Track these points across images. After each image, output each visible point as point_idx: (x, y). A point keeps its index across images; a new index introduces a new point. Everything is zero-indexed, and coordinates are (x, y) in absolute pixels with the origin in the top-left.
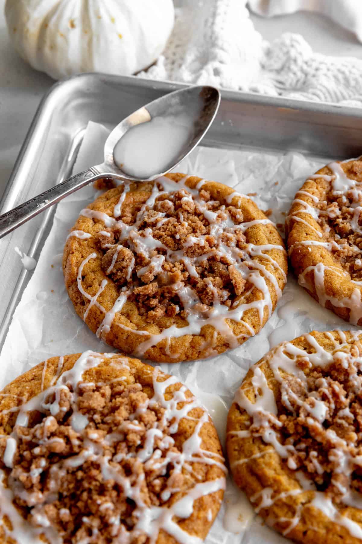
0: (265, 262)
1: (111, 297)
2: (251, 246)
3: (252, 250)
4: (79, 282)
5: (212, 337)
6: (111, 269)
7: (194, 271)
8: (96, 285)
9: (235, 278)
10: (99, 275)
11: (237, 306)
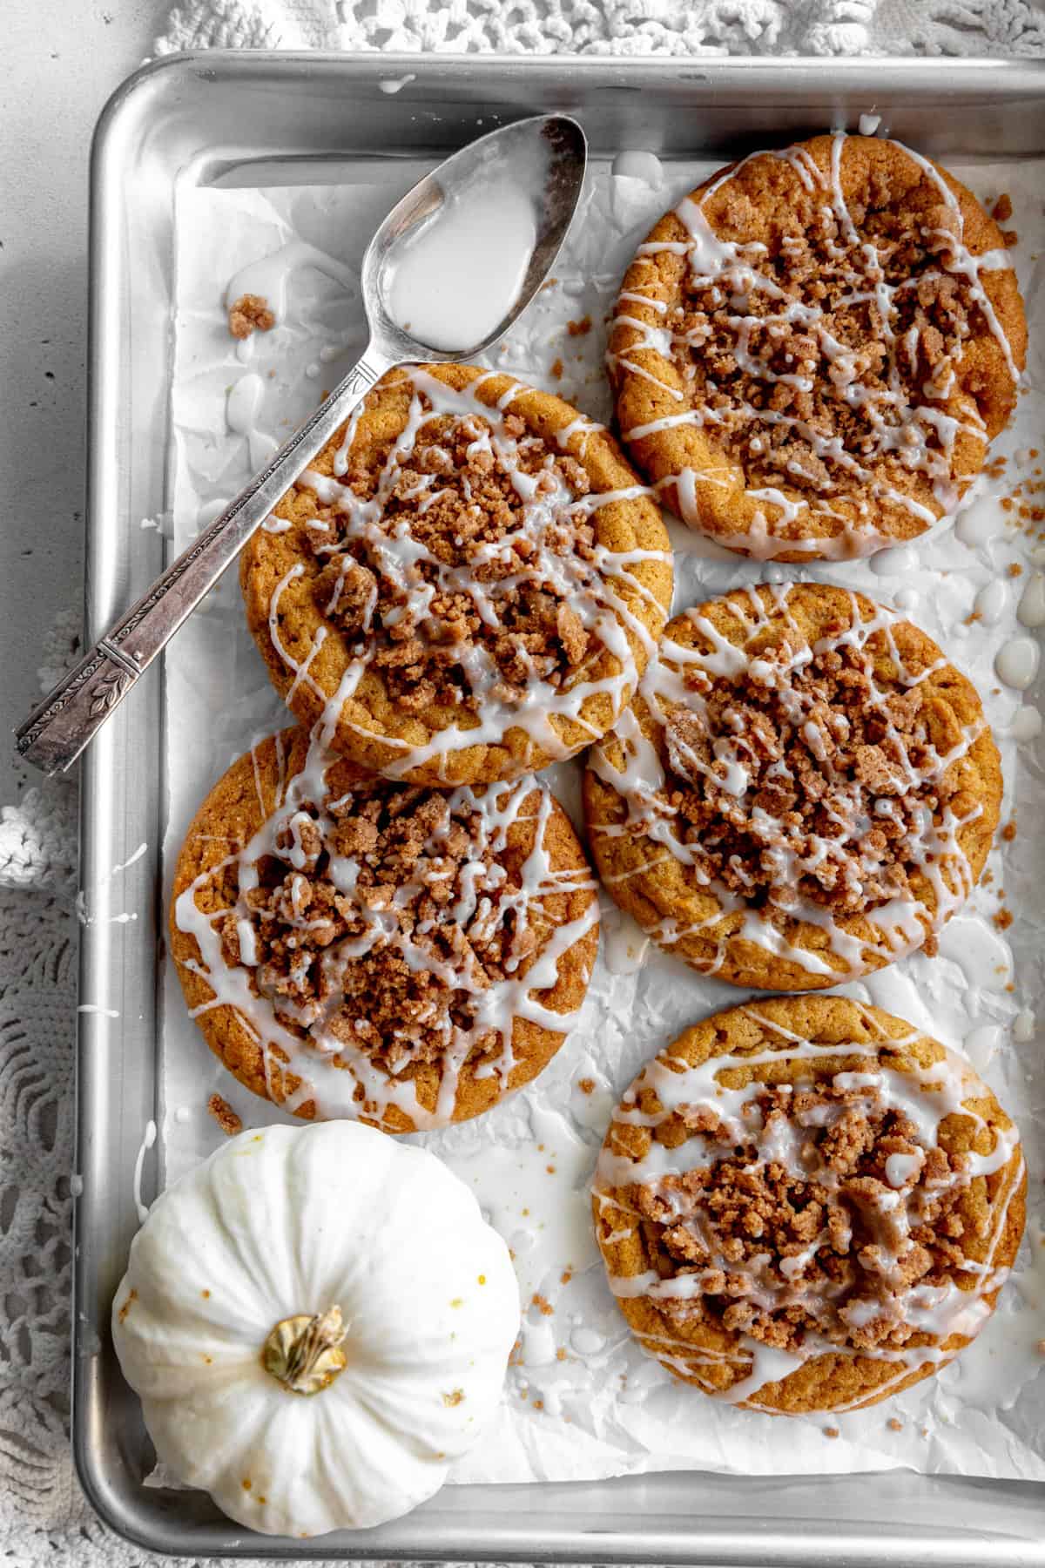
0: (628, 594)
1: (335, 666)
2: (602, 554)
3: (604, 562)
4: (274, 627)
5: (524, 753)
6: (332, 607)
7: (490, 614)
8: (306, 640)
9: (568, 639)
10: (311, 615)
11: (571, 687)
